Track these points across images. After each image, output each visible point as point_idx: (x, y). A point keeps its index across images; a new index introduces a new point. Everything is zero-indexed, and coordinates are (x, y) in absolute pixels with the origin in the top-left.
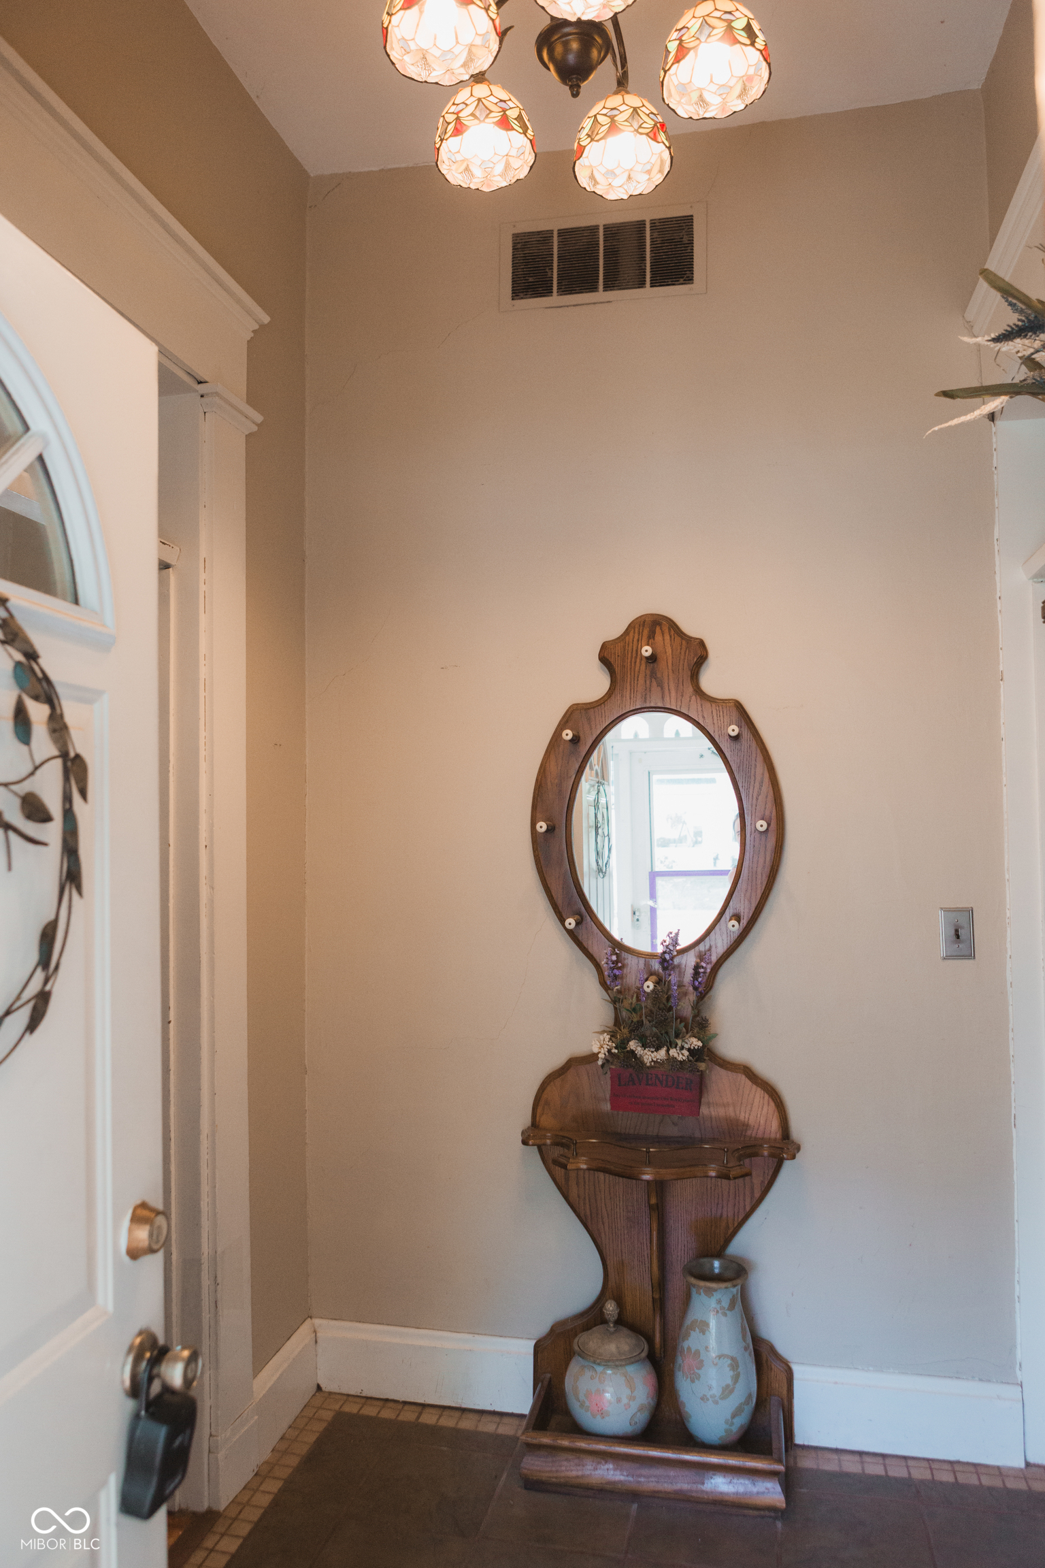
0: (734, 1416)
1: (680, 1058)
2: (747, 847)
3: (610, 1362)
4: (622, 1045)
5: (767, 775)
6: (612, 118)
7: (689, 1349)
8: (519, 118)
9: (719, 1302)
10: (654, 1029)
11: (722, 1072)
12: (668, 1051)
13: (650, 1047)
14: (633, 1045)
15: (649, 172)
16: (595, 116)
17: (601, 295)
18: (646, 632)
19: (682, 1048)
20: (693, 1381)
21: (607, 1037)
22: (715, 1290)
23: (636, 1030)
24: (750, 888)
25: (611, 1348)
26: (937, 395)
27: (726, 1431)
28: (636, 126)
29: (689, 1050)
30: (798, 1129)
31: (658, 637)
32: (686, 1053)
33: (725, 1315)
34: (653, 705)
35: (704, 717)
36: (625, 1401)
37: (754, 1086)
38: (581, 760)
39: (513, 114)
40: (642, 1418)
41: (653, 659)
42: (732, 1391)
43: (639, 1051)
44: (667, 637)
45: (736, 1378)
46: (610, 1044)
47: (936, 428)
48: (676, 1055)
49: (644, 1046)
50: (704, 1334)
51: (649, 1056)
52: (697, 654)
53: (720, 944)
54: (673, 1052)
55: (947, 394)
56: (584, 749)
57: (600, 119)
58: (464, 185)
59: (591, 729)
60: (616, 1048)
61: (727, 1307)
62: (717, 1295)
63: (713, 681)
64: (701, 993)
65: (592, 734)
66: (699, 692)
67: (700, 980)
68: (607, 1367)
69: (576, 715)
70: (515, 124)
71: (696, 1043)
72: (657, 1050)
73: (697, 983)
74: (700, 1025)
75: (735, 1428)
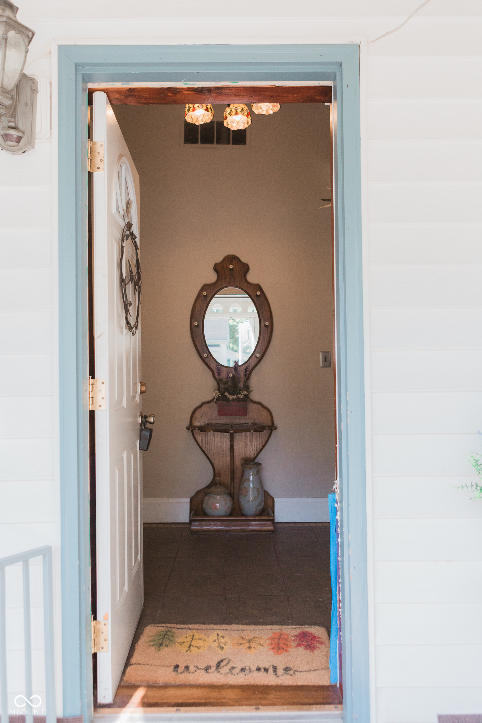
0: (258, 506)
1: (241, 397)
2: (262, 331)
3: (218, 494)
4: (223, 394)
5: (268, 309)
6: (236, 110)
7: (244, 487)
8: (211, 108)
9: (253, 472)
10: (233, 389)
11: (253, 404)
12: (237, 396)
13: (231, 394)
14: (226, 394)
15: (244, 123)
16: (231, 109)
17: (215, 145)
18: (230, 260)
19: (241, 394)
20: (245, 497)
21: (217, 391)
22: (252, 468)
23: (227, 390)
24: (262, 345)
25: (219, 490)
26: (321, 200)
27: (255, 511)
28: (243, 113)
29: (244, 395)
30: (276, 422)
31: (234, 263)
32: (243, 396)
33: (255, 476)
34: (231, 285)
35: (248, 289)
36: (224, 505)
37: (263, 408)
38: (207, 302)
39: (209, 107)
40: (229, 511)
41: (232, 269)
42: (257, 498)
43: (228, 395)
44: (237, 264)
45: (258, 494)
46: (219, 393)
47: (321, 208)
48: (240, 396)
49: (230, 394)
50: (249, 482)
51: (231, 397)
52: (246, 268)
53: (252, 363)
54: (239, 396)
55: (324, 200)
56: (208, 299)
57: (232, 110)
58: (191, 122)
59: (211, 292)
60: (220, 395)
61: (255, 473)
62: (253, 470)
63: (252, 278)
64: (247, 377)
65: (211, 294)
66: (246, 281)
67: (247, 372)
68: (218, 495)
69: (205, 287)
70: (210, 110)
71: (246, 393)
72: (234, 395)
73: (246, 374)
74: (247, 388)
75: (258, 510)
